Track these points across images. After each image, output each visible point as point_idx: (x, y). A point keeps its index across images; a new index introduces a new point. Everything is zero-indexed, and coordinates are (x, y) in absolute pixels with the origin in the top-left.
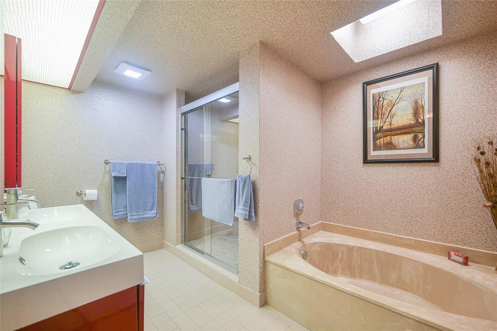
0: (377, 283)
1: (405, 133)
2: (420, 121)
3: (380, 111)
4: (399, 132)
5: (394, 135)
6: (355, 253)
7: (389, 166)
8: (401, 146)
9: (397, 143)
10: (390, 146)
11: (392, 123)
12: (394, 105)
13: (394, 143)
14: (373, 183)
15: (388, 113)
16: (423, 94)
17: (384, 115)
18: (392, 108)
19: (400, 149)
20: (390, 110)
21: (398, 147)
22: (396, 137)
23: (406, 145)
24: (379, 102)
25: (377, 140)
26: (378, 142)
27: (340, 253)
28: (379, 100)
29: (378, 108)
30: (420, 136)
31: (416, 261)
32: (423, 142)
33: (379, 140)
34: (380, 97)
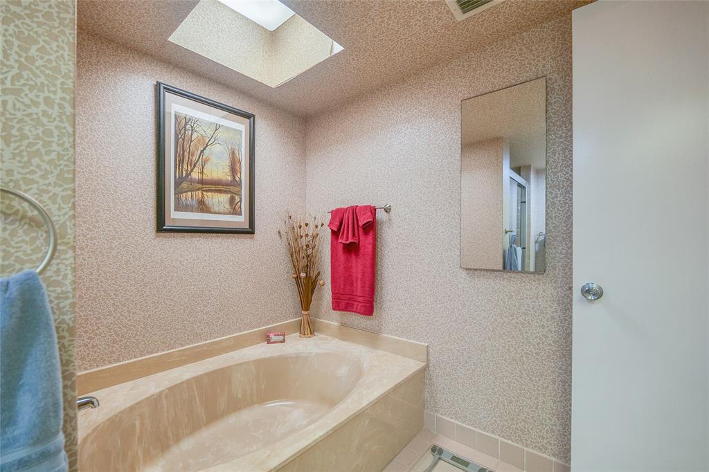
0: (203, 429)
1: (220, 191)
2: (237, 179)
3: (186, 145)
4: (213, 187)
5: (207, 191)
6: (165, 402)
7: (200, 237)
8: (216, 209)
9: (211, 203)
10: (203, 207)
11: (205, 171)
12: (207, 146)
13: (207, 203)
14: (174, 267)
15: (199, 154)
16: (240, 146)
17: (193, 155)
18: (205, 149)
19: (215, 213)
20: (202, 151)
21: (212, 210)
22: (209, 194)
23: (222, 209)
24: (185, 130)
25: (182, 193)
26: (183, 196)
27: (137, 423)
28: (185, 127)
29: (183, 140)
30: (237, 199)
31: (246, 363)
32: (240, 207)
33: (184, 194)
34: (186, 123)
